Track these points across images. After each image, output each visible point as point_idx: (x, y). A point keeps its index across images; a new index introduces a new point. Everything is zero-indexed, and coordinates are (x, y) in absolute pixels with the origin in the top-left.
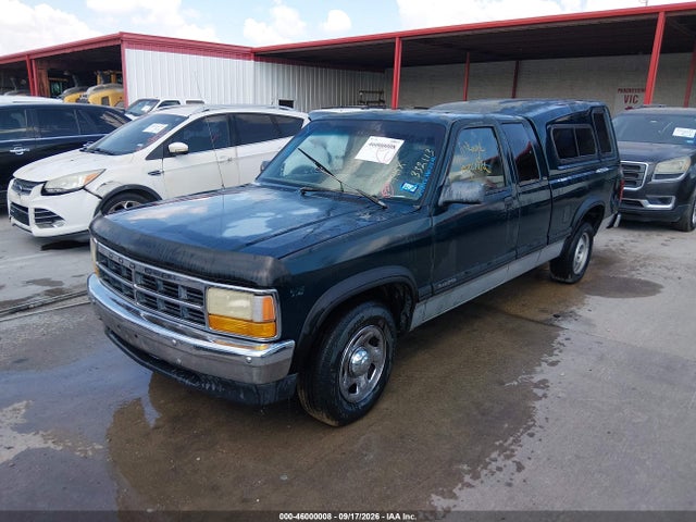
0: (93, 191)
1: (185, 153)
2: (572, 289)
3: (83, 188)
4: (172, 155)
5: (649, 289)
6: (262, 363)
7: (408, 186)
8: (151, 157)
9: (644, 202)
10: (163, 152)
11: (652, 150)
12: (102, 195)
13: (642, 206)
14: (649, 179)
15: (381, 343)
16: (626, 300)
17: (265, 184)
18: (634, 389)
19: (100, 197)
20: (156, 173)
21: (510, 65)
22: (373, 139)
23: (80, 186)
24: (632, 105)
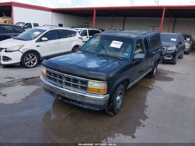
0: (21, 51)
1: (47, 41)
2: (153, 79)
3: (18, 50)
4: (42, 41)
5: (171, 79)
6: (103, 100)
7: (126, 54)
8: (37, 41)
9: (165, 57)
10: (40, 40)
11: (166, 44)
12: (23, 52)
13: (164, 58)
14: (166, 51)
15: (122, 94)
16: (167, 82)
17: (83, 52)
18: (176, 104)
19: (23, 53)
20: (38, 46)
21: (123, 18)
22: (114, 41)
23: (17, 49)
24: (154, 30)
